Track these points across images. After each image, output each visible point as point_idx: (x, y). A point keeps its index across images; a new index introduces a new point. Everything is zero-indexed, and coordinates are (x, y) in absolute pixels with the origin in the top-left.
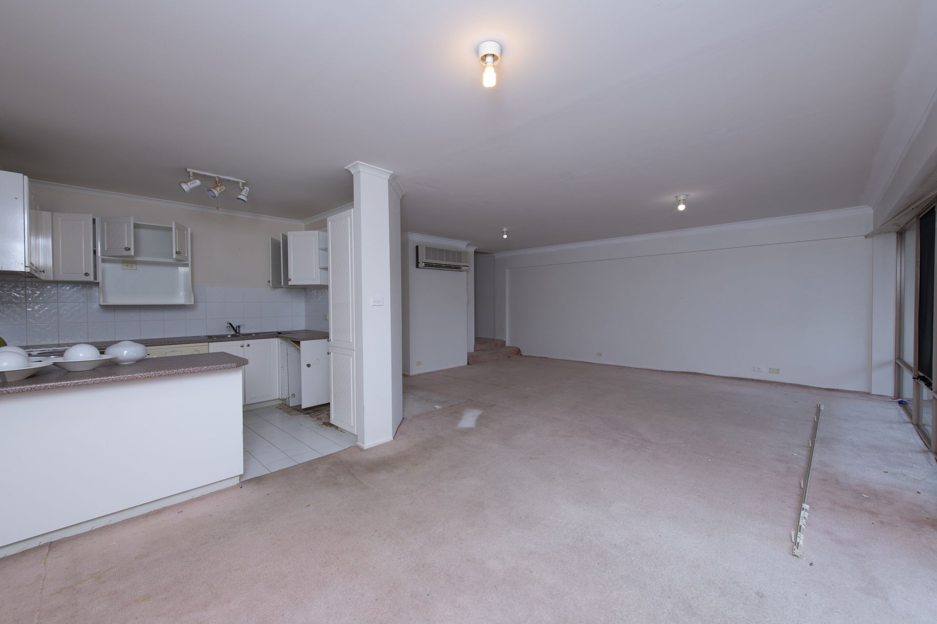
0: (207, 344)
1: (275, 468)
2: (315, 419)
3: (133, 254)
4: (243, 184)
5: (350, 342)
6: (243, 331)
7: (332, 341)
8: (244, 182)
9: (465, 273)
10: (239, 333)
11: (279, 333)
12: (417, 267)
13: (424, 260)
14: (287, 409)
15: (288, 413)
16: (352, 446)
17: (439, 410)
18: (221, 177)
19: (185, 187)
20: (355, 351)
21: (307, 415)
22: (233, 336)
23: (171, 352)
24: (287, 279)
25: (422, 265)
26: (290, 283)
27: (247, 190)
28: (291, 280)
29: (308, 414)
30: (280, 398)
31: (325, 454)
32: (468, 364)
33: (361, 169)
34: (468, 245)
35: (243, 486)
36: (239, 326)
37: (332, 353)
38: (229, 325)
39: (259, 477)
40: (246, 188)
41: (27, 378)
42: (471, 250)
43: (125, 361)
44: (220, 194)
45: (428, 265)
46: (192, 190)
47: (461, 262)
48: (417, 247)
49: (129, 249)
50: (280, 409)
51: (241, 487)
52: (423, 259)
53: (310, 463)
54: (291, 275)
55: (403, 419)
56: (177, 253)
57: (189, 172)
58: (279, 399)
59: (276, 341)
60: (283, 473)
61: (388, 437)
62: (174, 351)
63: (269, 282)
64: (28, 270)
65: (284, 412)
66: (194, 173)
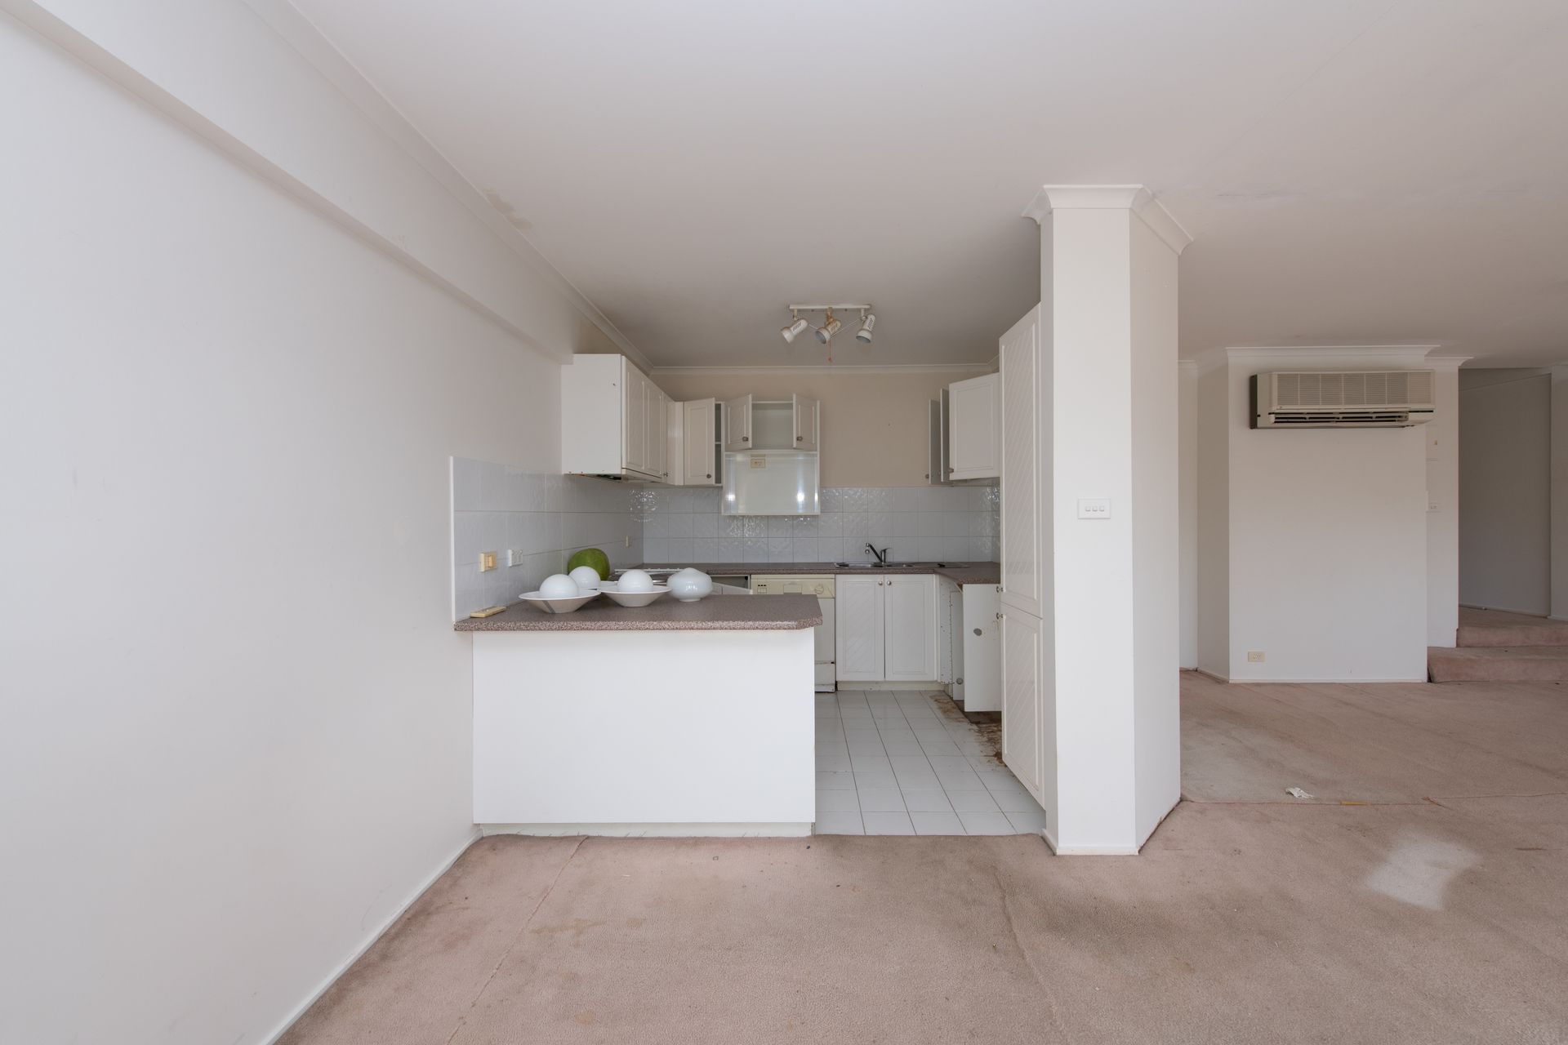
0: (833, 576)
1: (877, 827)
2: (985, 739)
3: (750, 446)
4: (866, 310)
5: (1034, 599)
6: (890, 558)
7: (1005, 590)
8: (867, 307)
9: (1420, 430)
10: (885, 562)
11: (941, 565)
12: (1253, 424)
13: (1275, 409)
14: (948, 703)
15: (945, 711)
16: (1031, 834)
17: (1302, 804)
18: (834, 307)
19: (788, 335)
20: (1041, 622)
21: (975, 727)
22: (876, 566)
23: (790, 584)
24: (948, 470)
25: (1266, 419)
26: (953, 477)
27: (871, 320)
28: (953, 471)
29: (977, 723)
30: (939, 681)
31: (973, 831)
32: (1430, 680)
33: (1054, 202)
34: (1432, 353)
35: (812, 846)
36: (885, 551)
37: (1004, 617)
38: (869, 548)
39: (843, 836)
40: (872, 317)
41: (576, 611)
42: (1449, 367)
43: (691, 598)
44: (832, 336)
45: (1283, 419)
46: (797, 337)
47: (1405, 402)
48: (1253, 381)
49: (747, 439)
50: (936, 701)
51: (809, 847)
52: (1270, 404)
53: (936, 841)
54: (953, 464)
55: (1182, 800)
56: (798, 439)
57: (793, 310)
58: (936, 681)
59: (932, 580)
60: (886, 844)
61: (1126, 843)
62: (793, 583)
63: (927, 477)
64: (624, 472)
65: (941, 708)
66: (799, 310)
